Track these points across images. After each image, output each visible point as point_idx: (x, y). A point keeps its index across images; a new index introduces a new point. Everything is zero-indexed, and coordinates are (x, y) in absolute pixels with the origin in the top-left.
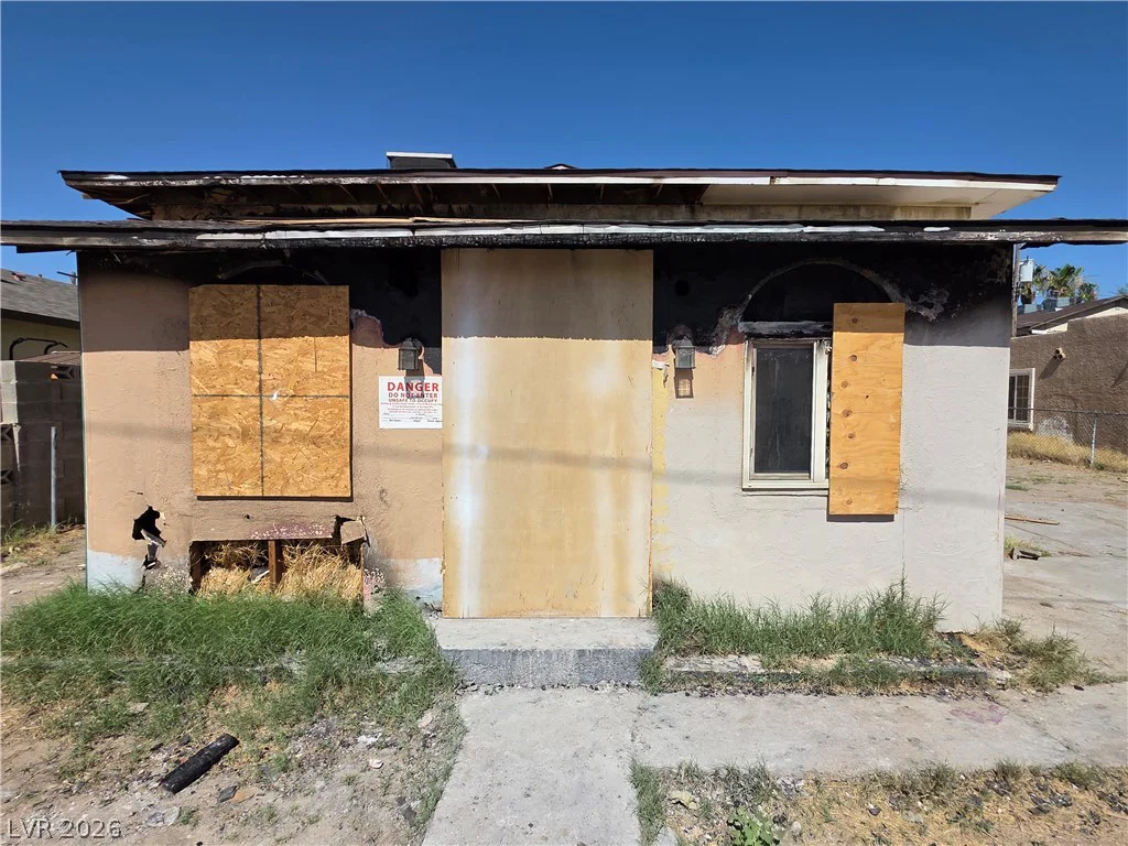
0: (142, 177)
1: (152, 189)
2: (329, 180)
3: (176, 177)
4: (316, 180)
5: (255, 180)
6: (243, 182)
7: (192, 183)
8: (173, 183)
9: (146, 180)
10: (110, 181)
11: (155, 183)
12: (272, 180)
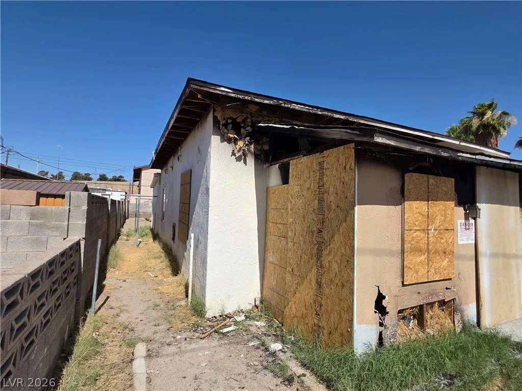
0: (240, 93)
1: (243, 100)
2: (329, 114)
3: (259, 97)
4: (324, 113)
5: (297, 107)
6: (292, 107)
7: (266, 102)
8: (257, 100)
9: (241, 95)
10: (220, 90)
11: (246, 98)
12: (305, 109)
